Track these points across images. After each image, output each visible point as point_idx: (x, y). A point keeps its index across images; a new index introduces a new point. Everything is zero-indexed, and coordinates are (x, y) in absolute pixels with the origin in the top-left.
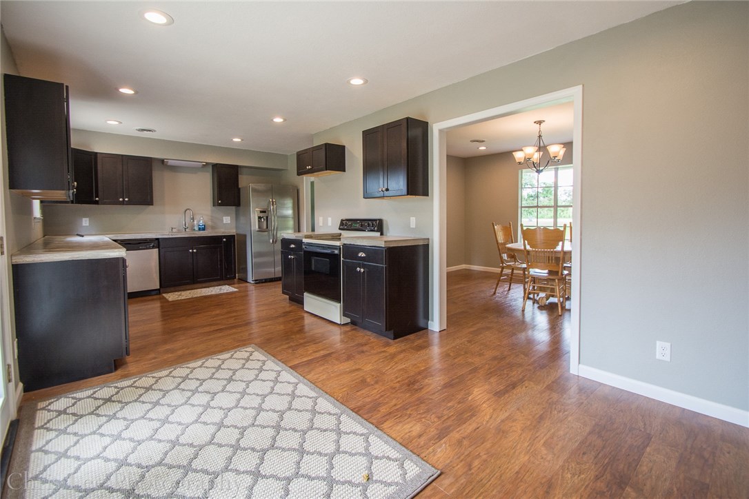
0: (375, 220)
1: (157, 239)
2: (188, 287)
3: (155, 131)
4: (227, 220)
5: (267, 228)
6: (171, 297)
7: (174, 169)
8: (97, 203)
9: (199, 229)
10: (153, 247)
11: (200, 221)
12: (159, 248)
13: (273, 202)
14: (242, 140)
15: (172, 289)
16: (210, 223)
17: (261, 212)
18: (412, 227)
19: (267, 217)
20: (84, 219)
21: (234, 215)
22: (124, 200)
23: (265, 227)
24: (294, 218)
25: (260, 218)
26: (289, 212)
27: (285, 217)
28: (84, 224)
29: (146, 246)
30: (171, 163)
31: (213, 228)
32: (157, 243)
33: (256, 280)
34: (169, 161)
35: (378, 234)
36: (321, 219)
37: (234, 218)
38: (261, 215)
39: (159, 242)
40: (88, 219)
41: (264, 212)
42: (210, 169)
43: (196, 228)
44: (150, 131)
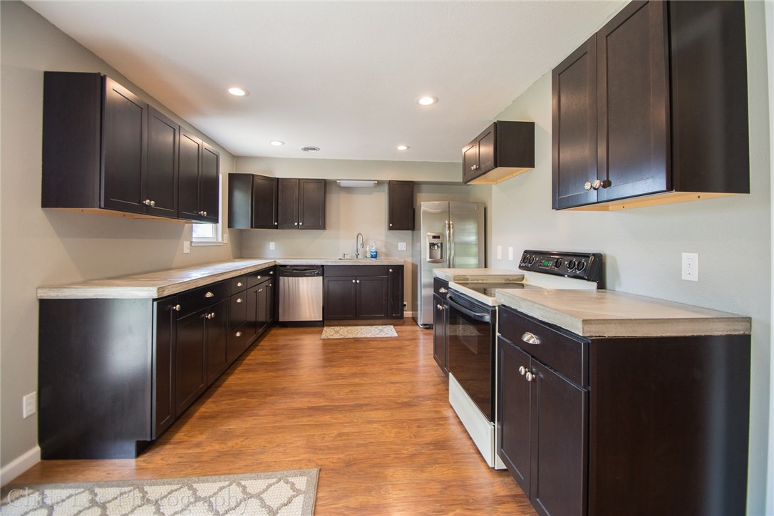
0: (586, 256)
1: (322, 266)
2: (352, 322)
3: (319, 149)
4: (402, 246)
5: (442, 258)
6: (330, 332)
7: (348, 190)
8: (276, 227)
9: (372, 257)
10: (318, 275)
11: (372, 247)
12: (323, 276)
13: (449, 224)
14: (408, 147)
15: (336, 322)
16: (383, 250)
17: (434, 237)
18: (685, 277)
19: (442, 244)
20: (271, 243)
21: (411, 241)
22: (298, 224)
23: (439, 257)
24: (479, 245)
25: (432, 245)
26: (472, 238)
27: (467, 244)
28: (271, 249)
29: (311, 273)
30: (343, 184)
31: (387, 255)
32: (320, 270)
33: (424, 325)
34: (342, 182)
35: (593, 286)
36: (499, 248)
37: (411, 244)
38: (435, 241)
39: (323, 269)
40: (274, 243)
41: (439, 237)
42: (386, 188)
43: (369, 256)
44: (314, 149)
